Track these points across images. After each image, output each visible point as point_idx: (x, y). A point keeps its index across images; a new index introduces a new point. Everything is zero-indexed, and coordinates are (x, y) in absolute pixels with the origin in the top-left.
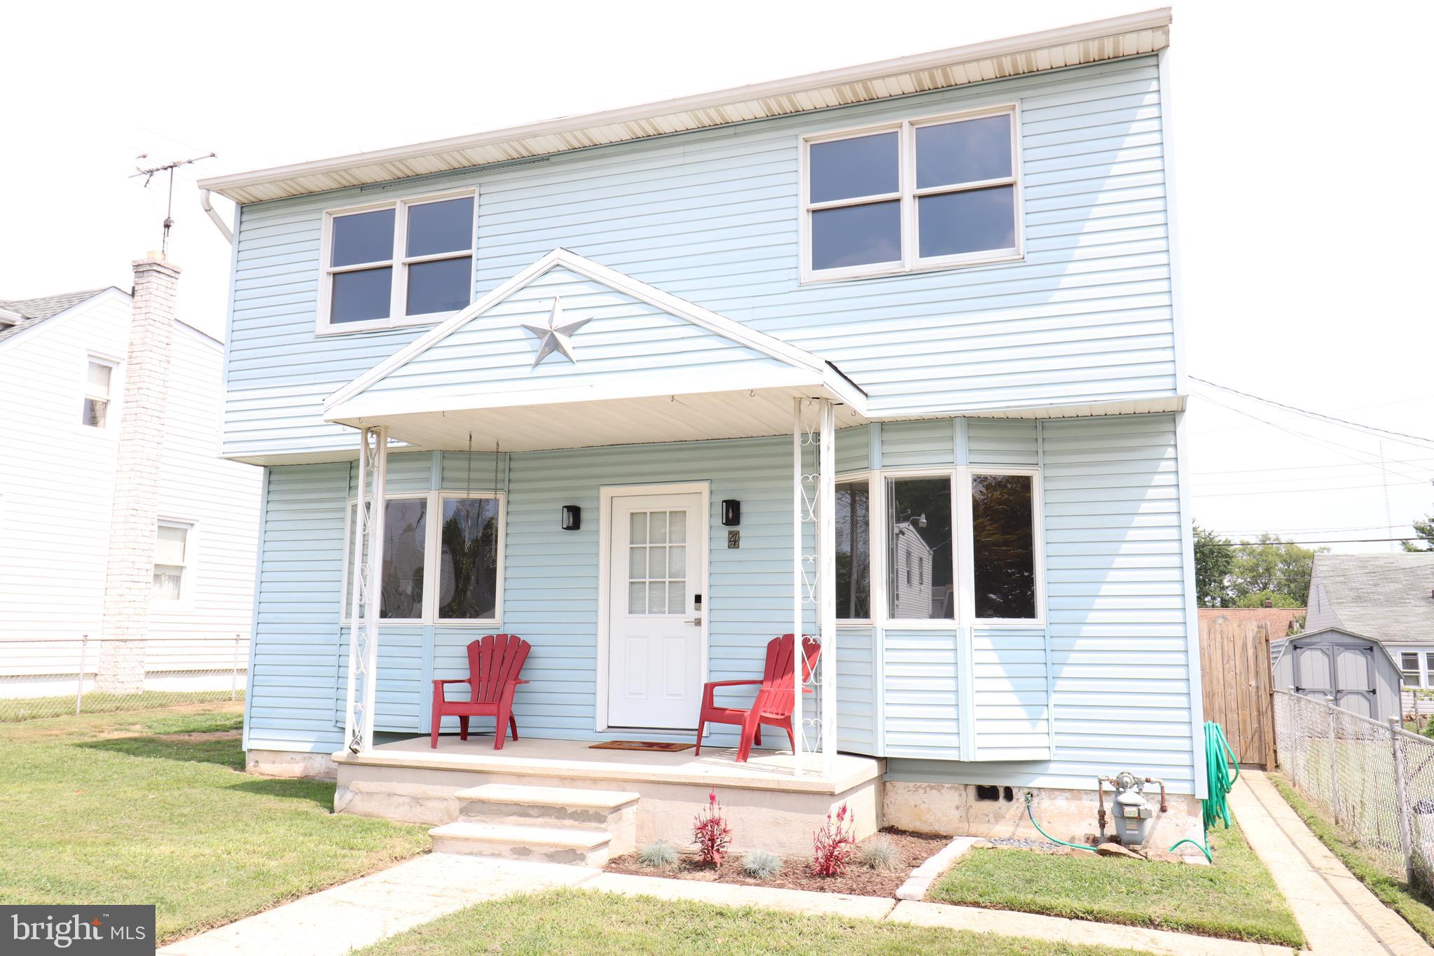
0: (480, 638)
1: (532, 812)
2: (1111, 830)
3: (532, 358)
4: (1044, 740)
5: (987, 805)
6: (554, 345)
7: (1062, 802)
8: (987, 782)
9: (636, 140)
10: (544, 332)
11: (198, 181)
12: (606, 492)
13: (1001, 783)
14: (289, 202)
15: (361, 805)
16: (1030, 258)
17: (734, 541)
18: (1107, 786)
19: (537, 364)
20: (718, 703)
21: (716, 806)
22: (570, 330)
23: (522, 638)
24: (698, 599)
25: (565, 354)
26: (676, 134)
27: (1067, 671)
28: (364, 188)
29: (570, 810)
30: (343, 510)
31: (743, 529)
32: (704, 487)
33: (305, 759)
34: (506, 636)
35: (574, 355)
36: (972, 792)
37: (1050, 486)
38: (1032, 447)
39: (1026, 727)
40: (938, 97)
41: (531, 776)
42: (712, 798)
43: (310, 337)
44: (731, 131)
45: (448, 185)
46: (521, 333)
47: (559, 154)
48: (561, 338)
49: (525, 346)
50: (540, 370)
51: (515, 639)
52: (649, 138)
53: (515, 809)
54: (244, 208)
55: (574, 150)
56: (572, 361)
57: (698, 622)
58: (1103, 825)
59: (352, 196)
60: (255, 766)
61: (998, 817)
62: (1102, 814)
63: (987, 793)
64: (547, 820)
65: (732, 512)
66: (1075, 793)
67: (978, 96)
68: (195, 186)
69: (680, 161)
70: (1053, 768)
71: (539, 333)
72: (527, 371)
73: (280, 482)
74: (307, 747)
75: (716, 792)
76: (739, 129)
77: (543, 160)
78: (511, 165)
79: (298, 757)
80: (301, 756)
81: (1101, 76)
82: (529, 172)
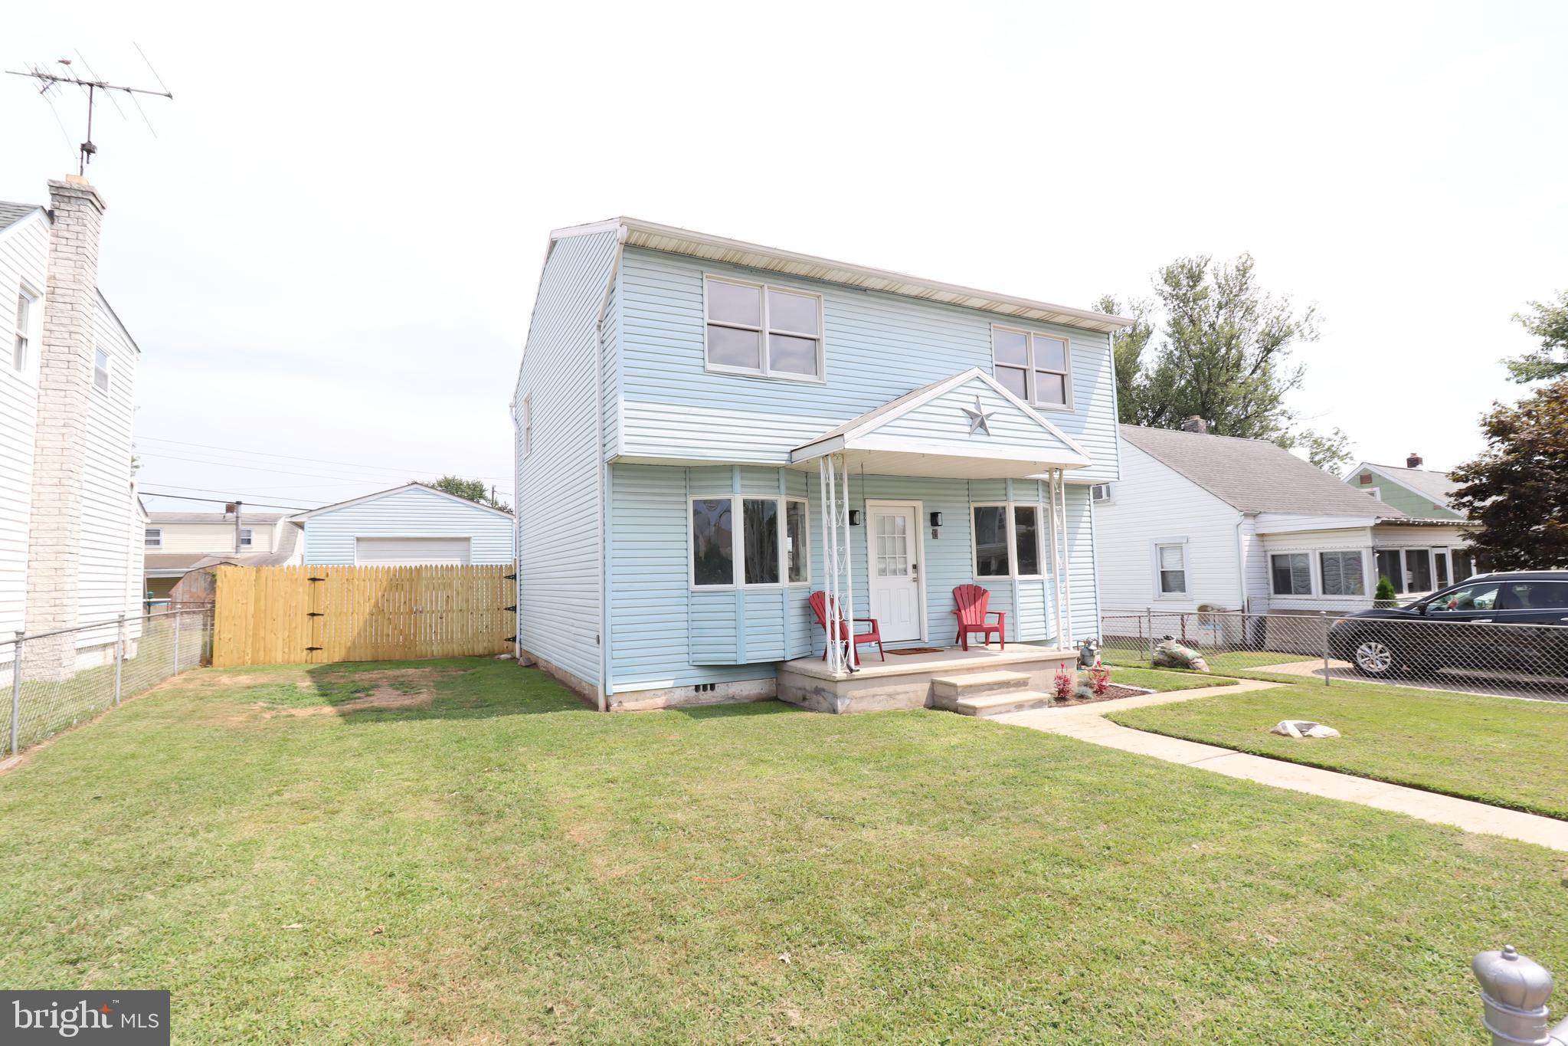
3: (970, 430)
6: (982, 424)
9: (915, 297)
10: (977, 416)
12: (868, 503)
15: (855, 706)
16: (1074, 412)
17: (935, 535)
18: (1081, 644)
19: (972, 433)
22: (988, 417)
24: (915, 567)
25: (986, 430)
28: (739, 267)
30: (685, 503)
31: (939, 529)
32: (919, 504)
35: (990, 431)
38: (1036, 494)
40: (1043, 325)
42: (1063, 666)
43: (699, 370)
45: (801, 286)
46: (961, 413)
48: (984, 420)
49: (964, 421)
50: (974, 437)
52: (923, 299)
53: (986, 687)
54: (626, 247)
55: (882, 291)
56: (989, 435)
57: (915, 580)
59: (725, 269)
67: (1057, 330)
68: (619, 216)
71: (972, 416)
72: (967, 437)
73: (621, 477)
74: (670, 684)
75: (1064, 662)
77: (861, 290)
78: (843, 286)
79: (659, 693)
80: (663, 692)
81: (1091, 336)
82: (853, 295)
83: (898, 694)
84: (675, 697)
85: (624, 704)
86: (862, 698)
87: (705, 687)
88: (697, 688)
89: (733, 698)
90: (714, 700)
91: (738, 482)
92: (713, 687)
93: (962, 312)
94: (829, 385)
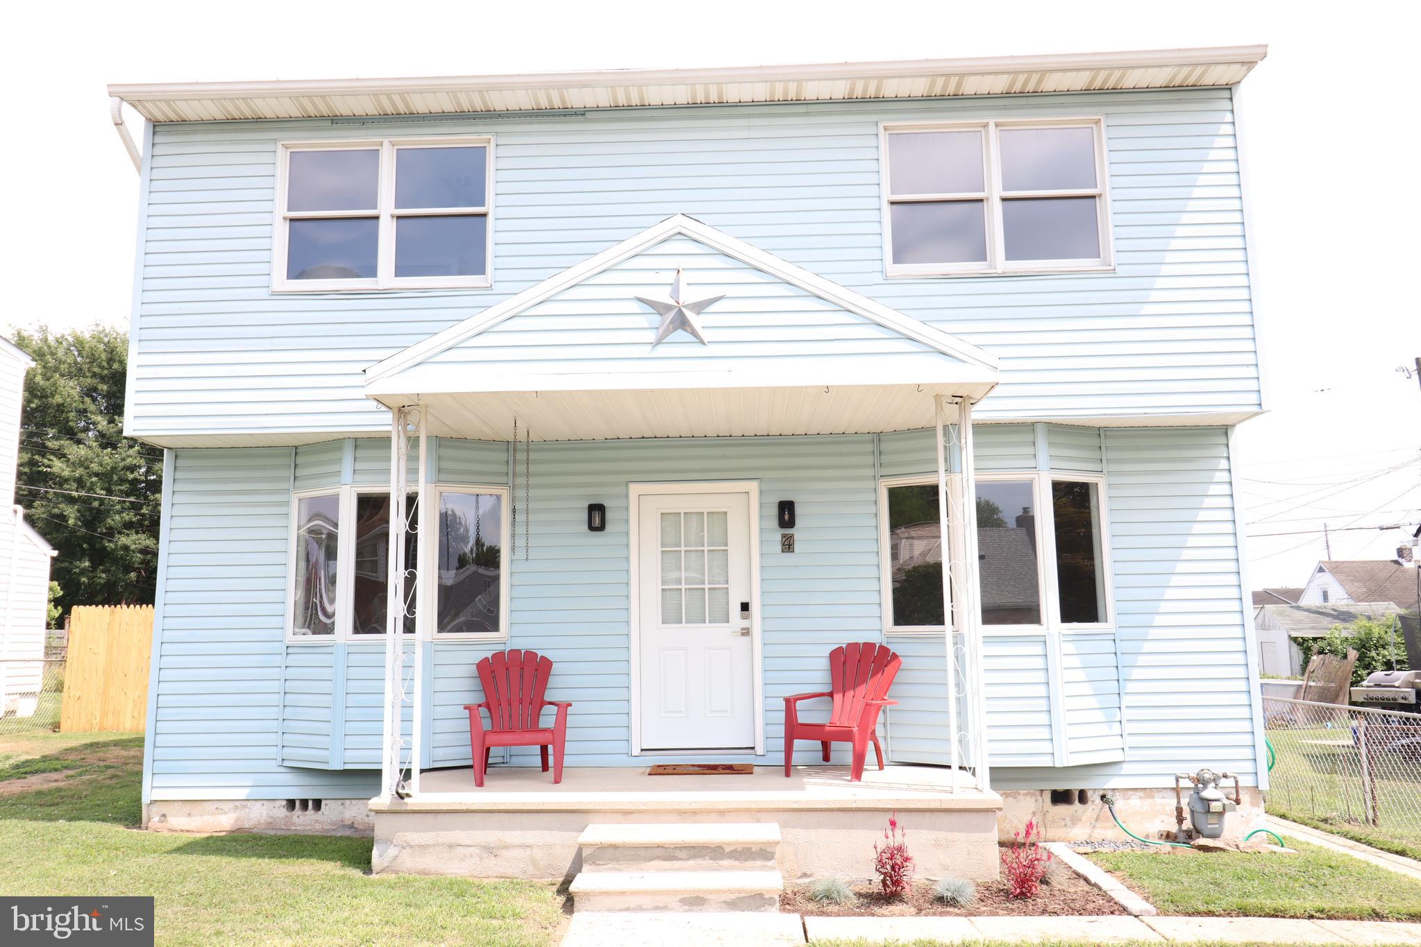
0: (489, 655)
1: (679, 854)
2: (1187, 825)
3: (651, 336)
4: (1118, 742)
5: (1062, 809)
6: (682, 322)
7: (1135, 802)
8: (1061, 787)
9: (693, 106)
10: (668, 308)
11: (108, 85)
12: (634, 489)
13: (1075, 786)
14: (227, 127)
15: (409, 861)
16: (1121, 270)
17: (788, 545)
18: (1185, 783)
19: (659, 342)
20: (802, 718)
21: (898, 832)
22: (699, 307)
23: (540, 654)
24: (745, 607)
25: (694, 333)
26: (739, 104)
27: (1136, 673)
28: (336, 121)
29: (728, 849)
30: (287, 503)
31: (797, 532)
32: (753, 487)
33: (236, 807)
34: (519, 651)
35: (703, 334)
36: (1047, 797)
37: (1114, 493)
38: (1096, 454)
39: (1104, 729)
40: (1023, 101)
41: (641, 812)
42: (893, 824)
43: (264, 293)
44: (802, 109)
45: (453, 130)
46: (636, 307)
47: (598, 109)
48: (689, 314)
49: (642, 321)
50: (662, 350)
51: (531, 655)
52: (707, 105)
53: (658, 852)
54: (156, 126)
55: (616, 108)
56: (702, 342)
57: (746, 632)
58: (1180, 820)
59: (318, 129)
60: (161, 822)
61: (1075, 820)
62: (1179, 811)
63: (1061, 797)
64: (700, 862)
65: (786, 513)
66: (1148, 792)
67: (1062, 105)
68: (105, 91)
69: (745, 134)
70: (1126, 768)
71: (660, 308)
72: (646, 351)
73: (190, 469)
74: (242, 794)
76: (811, 108)
77: (576, 114)
78: (537, 115)
79: (226, 806)
80: (231, 805)
81: (1179, 101)
82: (558, 127)
83: (506, 847)
84: (252, 816)
85: (169, 819)
86: (423, 847)
87: (304, 803)
88: (291, 804)
89: (352, 826)
90: (318, 827)
91: (347, 465)
92: (318, 804)
93: (807, 114)
94: (498, 288)
